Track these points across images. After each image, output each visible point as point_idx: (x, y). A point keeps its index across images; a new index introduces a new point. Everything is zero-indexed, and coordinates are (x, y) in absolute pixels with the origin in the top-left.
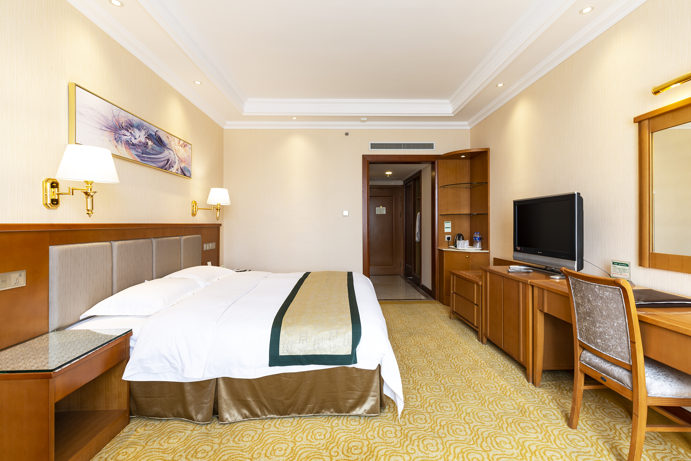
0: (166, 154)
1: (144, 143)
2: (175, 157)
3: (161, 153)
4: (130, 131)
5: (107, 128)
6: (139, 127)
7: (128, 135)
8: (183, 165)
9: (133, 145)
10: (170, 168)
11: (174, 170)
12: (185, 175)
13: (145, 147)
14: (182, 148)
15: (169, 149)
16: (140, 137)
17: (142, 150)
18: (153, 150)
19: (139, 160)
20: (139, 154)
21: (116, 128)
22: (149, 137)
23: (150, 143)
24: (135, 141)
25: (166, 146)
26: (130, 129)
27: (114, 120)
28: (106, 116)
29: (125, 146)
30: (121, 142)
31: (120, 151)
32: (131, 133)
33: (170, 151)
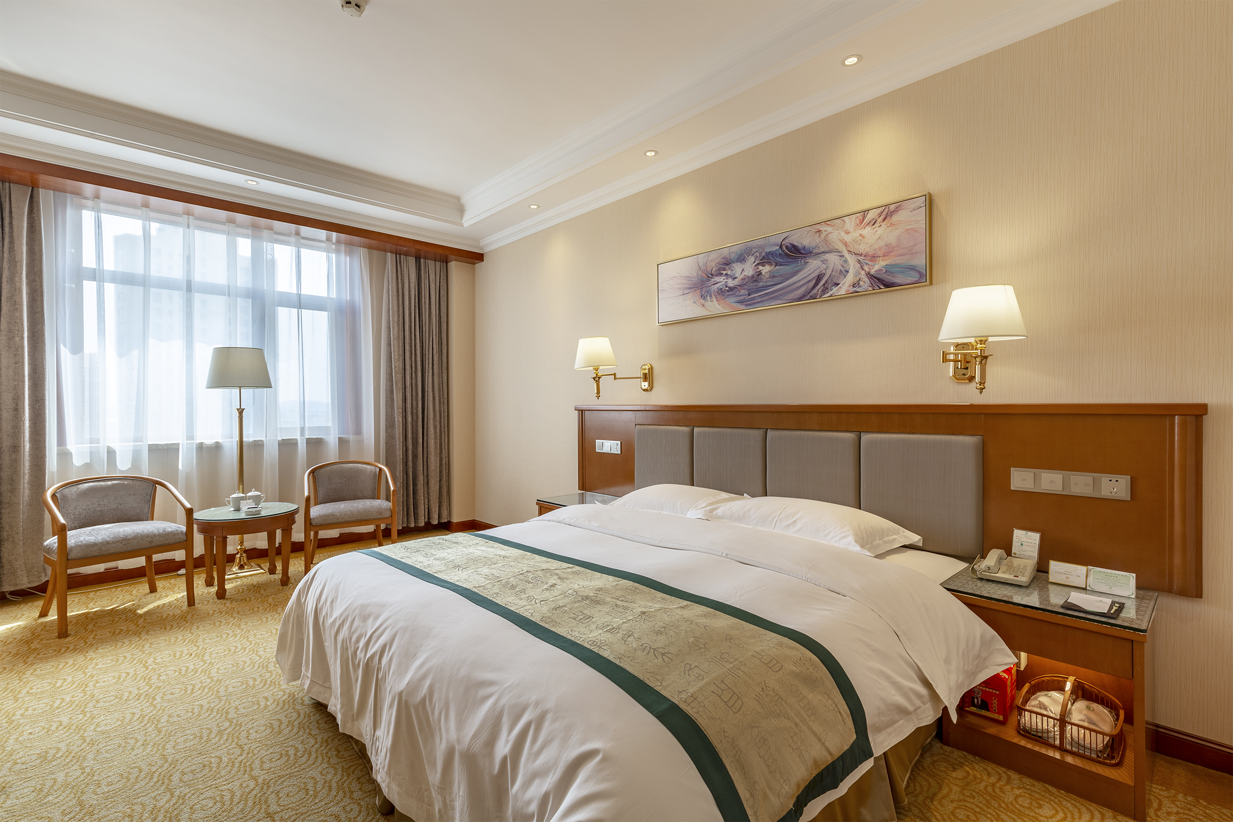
0: (813, 266)
1: (753, 277)
2: (846, 261)
3: (795, 274)
4: (724, 272)
5: (690, 288)
6: (741, 259)
7: (721, 280)
8: (876, 267)
9: (731, 289)
10: (825, 290)
11: (844, 287)
12: (888, 285)
13: (755, 281)
14: (877, 225)
15: (823, 252)
16: (745, 270)
17: (748, 290)
18: (774, 277)
19: (743, 307)
20: (742, 298)
21: (703, 281)
22: (766, 259)
23: (766, 269)
24: (731, 283)
25: (811, 252)
26: (725, 270)
27: (700, 273)
28: (689, 275)
29: (716, 298)
30: (711, 296)
31: (708, 308)
32: (726, 274)
33: (827, 256)
